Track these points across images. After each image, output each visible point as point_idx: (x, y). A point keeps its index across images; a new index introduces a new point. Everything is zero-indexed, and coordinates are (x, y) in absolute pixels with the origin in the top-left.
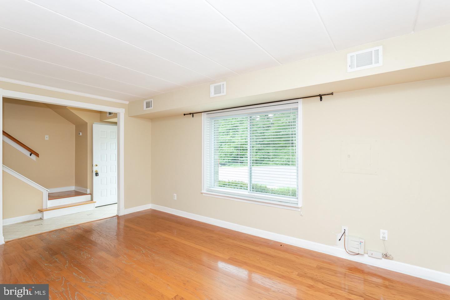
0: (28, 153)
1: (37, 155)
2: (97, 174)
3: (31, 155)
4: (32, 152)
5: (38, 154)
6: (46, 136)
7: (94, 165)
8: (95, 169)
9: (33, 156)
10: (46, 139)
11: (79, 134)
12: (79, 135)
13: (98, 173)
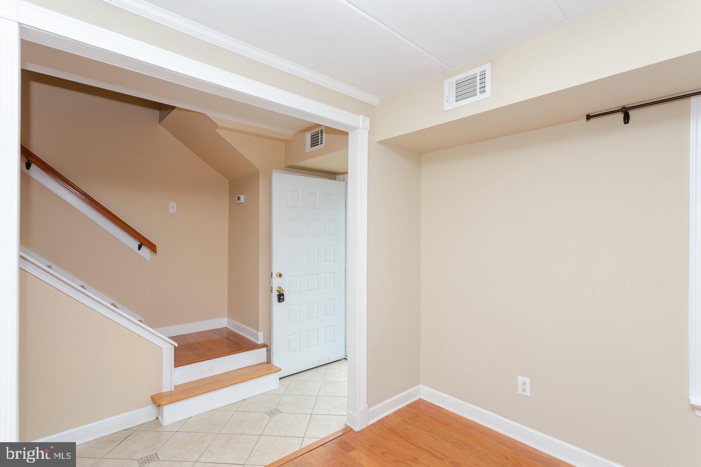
0: (133, 244)
1: (153, 248)
2: (281, 297)
3: (140, 248)
4: (144, 242)
5: (155, 246)
6: (172, 204)
7: (274, 275)
8: (276, 283)
9: (145, 251)
10: (172, 211)
11: (239, 198)
12: (239, 202)
13: (283, 295)
